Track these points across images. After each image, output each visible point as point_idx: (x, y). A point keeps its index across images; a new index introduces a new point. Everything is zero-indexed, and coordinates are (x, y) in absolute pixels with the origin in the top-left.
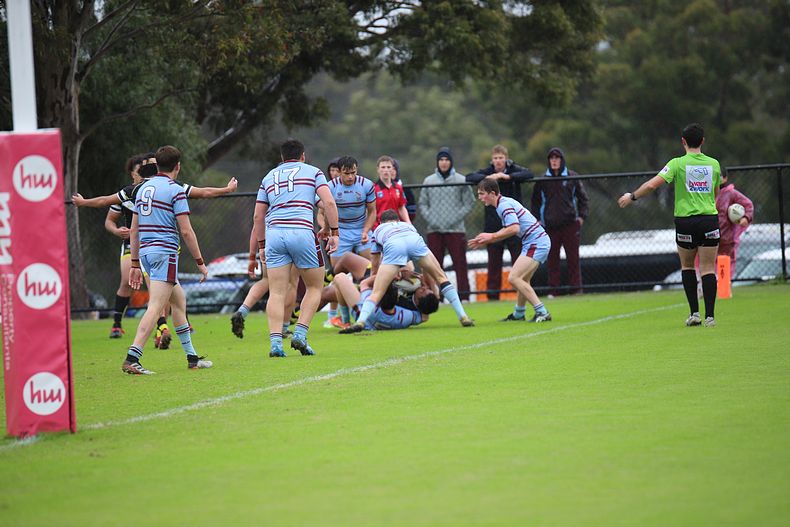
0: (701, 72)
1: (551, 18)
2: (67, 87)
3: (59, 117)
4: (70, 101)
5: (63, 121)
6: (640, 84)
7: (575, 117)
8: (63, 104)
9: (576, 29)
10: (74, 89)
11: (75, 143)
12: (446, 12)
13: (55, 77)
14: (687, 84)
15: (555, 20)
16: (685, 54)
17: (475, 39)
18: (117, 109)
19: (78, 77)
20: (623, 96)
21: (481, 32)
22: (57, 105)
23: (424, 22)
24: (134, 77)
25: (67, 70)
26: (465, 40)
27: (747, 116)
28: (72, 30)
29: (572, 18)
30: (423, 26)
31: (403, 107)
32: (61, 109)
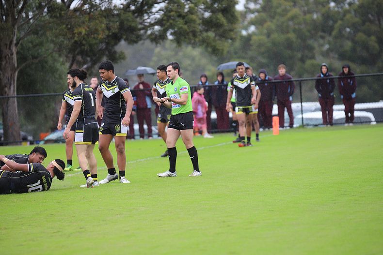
0: (294, 40)
1: (217, 19)
2: (11, 48)
3: (8, 61)
4: (13, 54)
5: (10, 62)
6: (269, 45)
8: (10, 56)
9: (228, 23)
10: (14, 50)
11: (15, 72)
12: (173, 16)
13: (6, 45)
14: (289, 45)
15: (219, 19)
16: (288, 32)
17: (185, 27)
18: (34, 57)
19: (16, 45)
20: (263, 49)
21: (188, 24)
22: (7, 57)
23: (165, 20)
24: (41, 44)
25: (11, 42)
26: (181, 28)
27: (313, 57)
28: (13, 26)
29: (227, 18)
30: (164, 22)
31: (176, 54)
32: (9, 58)
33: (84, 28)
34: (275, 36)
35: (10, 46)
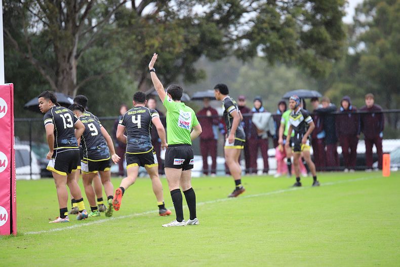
1: (319, 33)
2: (70, 61)
3: (66, 76)
4: (72, 68)
5: (68, 78)
6: (382, 67)
7: (349, 82)
8: (68, 70)
9: (333, 39)
10: (74, 63)
12: (266, 28)
13: (64, 57)
15: (321, 34)
17: (280, 42)
18: (97, 73)
19: (76, 57)
21: (284, 39)
22: (65, 71)
23: (255, 33)
24: (106, 57)
25: (70, 54)
28: (74, 34)
29: (331, 33)
30: (255, 35)
31: (267, 74)
32: (67, 73)
33: (157, 39)
34: (390, 56)
35: (69, 58)
